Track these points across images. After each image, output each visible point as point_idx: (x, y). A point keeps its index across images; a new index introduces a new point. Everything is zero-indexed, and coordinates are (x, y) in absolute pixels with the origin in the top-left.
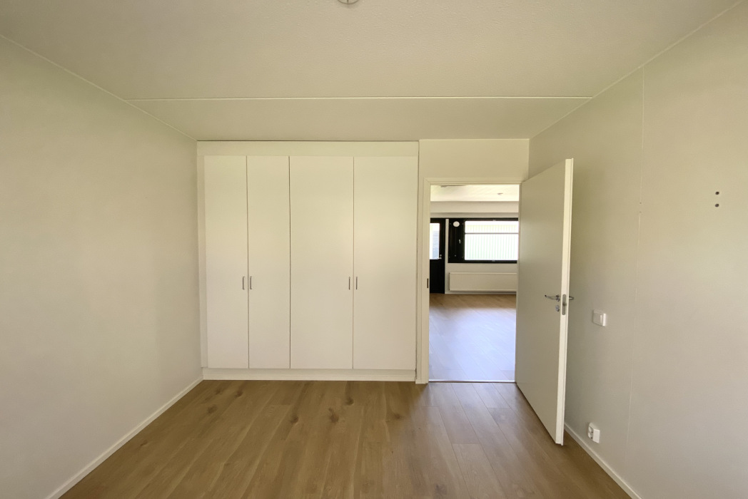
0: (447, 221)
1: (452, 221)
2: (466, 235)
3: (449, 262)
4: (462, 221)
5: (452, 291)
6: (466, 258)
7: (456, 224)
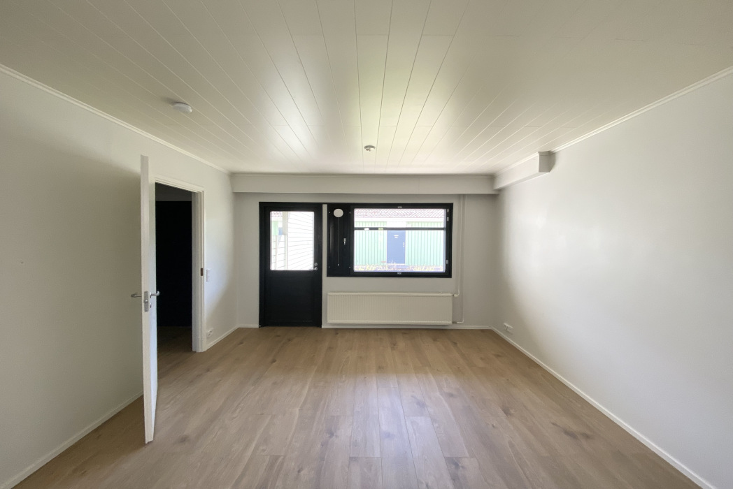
0: (325, 208)
1: (332, 207)
2: (356, 232)
3: (329, 275)
4: (349, 209)
5: (331, 324)
6: (358, 267)
7: (339, 213)
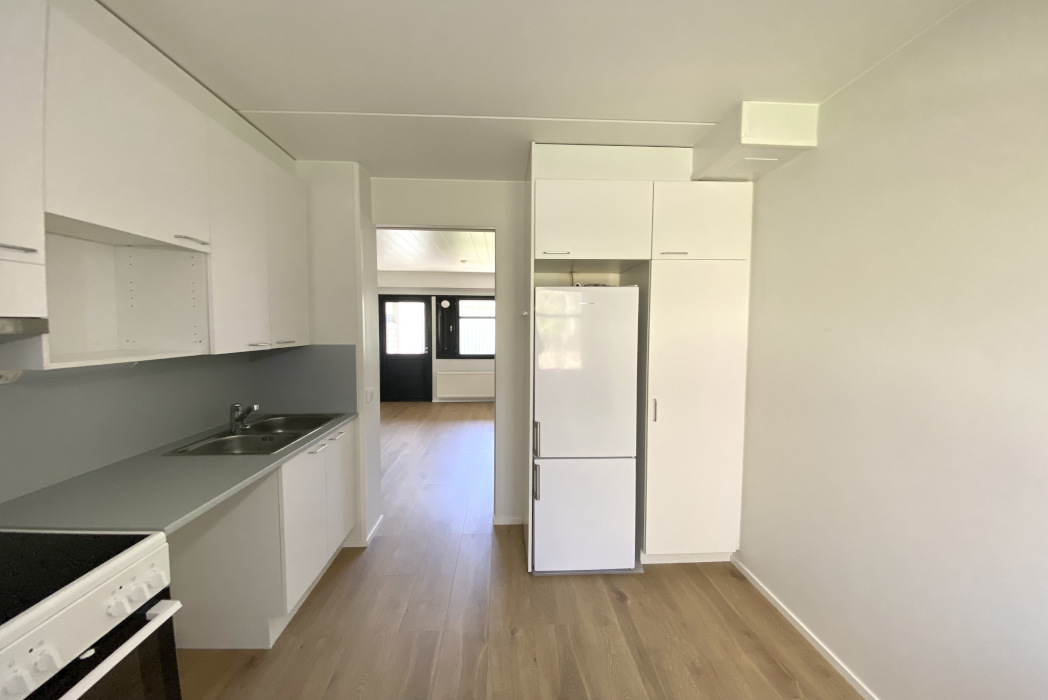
0: (434, 300)
1: (440, 299)
2: (461, 320)
3: (438, 357)
4: (454, 300)
5: (441, 399)
6: (463, 351)
7: (446, 304)
